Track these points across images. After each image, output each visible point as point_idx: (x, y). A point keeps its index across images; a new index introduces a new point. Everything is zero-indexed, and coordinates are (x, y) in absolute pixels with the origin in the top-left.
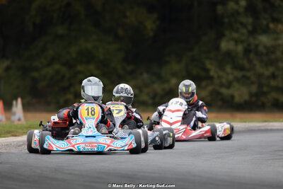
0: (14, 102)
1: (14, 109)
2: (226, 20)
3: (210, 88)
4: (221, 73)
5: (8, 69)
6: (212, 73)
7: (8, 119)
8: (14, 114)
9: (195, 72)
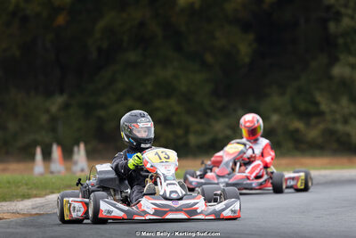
0: (76, 149)
1: (76, 157)
2: (341, 41)
3: (322, 126)
4: (334, 106)
5: (66, 106)
6: (324, 107)
7: (68, 169)
8: (76, 163)
9: (303, 106)
